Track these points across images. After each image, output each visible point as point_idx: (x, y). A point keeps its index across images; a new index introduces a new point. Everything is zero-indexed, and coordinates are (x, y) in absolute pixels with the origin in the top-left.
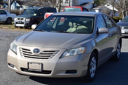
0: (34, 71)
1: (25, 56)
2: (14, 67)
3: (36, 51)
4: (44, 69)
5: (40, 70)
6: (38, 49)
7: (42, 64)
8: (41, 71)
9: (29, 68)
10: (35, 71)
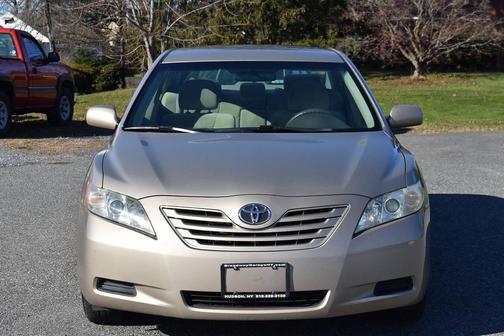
0: (254, 299)
1: (201, 242)
2: (133, 294)
3: (255, 216)
4: (298, 287)
5: (278, 293)
6: (260, 207)
7: (289, 268)
8: (284, 296)
9: (228, 290)
10: (259, 299)
